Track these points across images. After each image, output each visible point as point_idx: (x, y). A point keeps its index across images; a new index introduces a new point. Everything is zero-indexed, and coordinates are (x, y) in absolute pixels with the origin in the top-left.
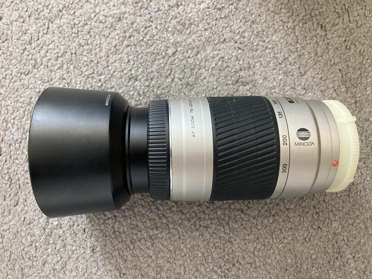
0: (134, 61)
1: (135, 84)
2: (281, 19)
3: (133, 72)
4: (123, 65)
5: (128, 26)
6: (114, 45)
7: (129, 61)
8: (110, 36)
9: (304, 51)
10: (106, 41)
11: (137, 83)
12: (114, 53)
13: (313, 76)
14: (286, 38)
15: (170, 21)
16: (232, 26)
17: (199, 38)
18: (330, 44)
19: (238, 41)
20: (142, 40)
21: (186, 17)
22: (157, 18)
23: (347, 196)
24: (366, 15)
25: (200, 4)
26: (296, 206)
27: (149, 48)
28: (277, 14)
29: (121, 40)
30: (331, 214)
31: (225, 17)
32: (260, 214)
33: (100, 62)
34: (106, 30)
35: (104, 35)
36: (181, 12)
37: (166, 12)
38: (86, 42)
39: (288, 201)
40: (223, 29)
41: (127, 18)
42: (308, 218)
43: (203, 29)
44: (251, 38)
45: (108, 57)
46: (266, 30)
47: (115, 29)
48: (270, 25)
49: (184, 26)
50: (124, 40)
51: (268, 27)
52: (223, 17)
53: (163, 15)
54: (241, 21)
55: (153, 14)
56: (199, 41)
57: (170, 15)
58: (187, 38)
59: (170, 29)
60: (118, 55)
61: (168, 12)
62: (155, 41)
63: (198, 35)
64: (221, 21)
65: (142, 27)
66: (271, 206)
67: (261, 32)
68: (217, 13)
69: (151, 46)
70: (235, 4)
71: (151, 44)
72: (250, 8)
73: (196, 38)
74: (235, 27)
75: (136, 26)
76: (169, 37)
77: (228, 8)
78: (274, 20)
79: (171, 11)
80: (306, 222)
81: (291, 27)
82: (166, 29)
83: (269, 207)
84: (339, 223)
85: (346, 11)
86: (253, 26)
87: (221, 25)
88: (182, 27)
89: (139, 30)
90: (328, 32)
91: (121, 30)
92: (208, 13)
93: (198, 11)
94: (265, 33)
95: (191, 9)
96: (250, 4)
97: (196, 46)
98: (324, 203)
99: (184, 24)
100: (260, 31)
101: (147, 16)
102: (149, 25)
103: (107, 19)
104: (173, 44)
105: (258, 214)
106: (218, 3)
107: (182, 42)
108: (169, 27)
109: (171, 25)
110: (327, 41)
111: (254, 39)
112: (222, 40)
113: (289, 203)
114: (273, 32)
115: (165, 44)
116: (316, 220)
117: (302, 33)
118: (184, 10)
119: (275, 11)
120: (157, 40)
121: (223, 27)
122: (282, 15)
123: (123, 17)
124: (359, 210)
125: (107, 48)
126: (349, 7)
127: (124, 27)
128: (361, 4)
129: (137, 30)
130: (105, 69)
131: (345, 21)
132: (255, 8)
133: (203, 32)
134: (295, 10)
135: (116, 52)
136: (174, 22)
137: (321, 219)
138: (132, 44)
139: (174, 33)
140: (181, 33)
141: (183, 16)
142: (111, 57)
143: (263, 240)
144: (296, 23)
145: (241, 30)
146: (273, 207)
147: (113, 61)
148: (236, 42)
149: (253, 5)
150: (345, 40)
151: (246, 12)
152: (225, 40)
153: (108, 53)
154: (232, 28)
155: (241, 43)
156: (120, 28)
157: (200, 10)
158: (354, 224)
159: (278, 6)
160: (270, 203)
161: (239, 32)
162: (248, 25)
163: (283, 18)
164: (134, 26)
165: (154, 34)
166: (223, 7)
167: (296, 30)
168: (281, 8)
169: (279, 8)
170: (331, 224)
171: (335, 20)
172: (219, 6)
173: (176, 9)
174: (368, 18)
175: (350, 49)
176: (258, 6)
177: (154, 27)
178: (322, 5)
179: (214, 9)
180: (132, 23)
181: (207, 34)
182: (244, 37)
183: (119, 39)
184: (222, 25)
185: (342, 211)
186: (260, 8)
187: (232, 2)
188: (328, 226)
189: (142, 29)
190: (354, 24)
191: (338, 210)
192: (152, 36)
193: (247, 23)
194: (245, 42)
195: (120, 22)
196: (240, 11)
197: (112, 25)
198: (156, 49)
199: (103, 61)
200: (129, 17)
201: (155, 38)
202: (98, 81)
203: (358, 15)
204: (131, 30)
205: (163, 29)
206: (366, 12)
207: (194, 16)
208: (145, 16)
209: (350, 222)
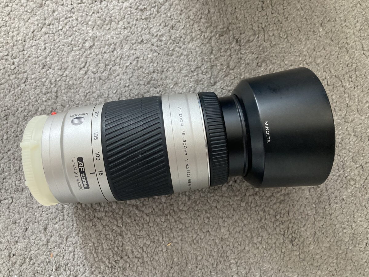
0: (51, 49)
1: (48, 72)
2: (199, 28)
3: (48, 59)
4: (39, 51)
5: (48, 13)
6: (32, 30)
7: (45, 49)
8: (29, 21)
9: (217, 62)
10: (25, 25)
11: (51, 70)
12: (31, 39)
13: (222, 87)
14: (202, 47)
15: (92, 15)
16: (151, 28)
17: (118, 36)
18: (242, 59)
19: (155, 44)
20: (61, 30)
21: (108, 13)
22: (79, 10)
23: (238, 205)
24: (281, 36)
25: (123, 3)
26: (188, 209)
27: (67, 38)
28: (197, 22)
29: (40, 27)
30: (221, 220)
31: (146, 19)
32: (154, 212)
33: (16, 45)
34: (26, 14)
35: (24, 19)
36: (103, 8)
37: (88, 5)
38: (5, 24)
39: (182, 203)
40: (142, 30)
41: (49, 5)
42: (198, 222)
43: (123, 27)
44: (168, 42)
45: (24, 41)
46: (183, 36)
47: (35, 15)
48: (188, 33)
49: (105, 22)
50: (43, 27)
51: (186, 34)
52: (143, 18)
53: (85, 8)
54: (160, 25)
55: (75, 5)
56: (118, 38)
57: (92, 8)
58: (106, 34)
59: (90, 23)
60: (36, 40)
61: (91, 6)
62: (74, 32)
63: (117, 33)
64: (142, 22)
65: (63, 17)
66: (165, 205)
67: (178, 39)
68: (139, 14)
69: (70, 37)
70: (157, 7)
71: (69, 35)
72: (171, 13)
73: (115, 35)
74: (154, 30)
75: (57, 15)
76: (88, 31)
77: (150, 10)
78: (192, 29)
79: (94, 5)
80: (196, 225)
81: (207, 37)
82: (86, 22)
83: (163, 206)
84: (227, 229)
85: (262, 30)
86: (171, 31)
87: (140, 26)
88: (102, 22)
89: (60, 19)
90: (242, 47)
91: (41, 17)
92: (129, 13)
93: (121, 9)
94: (182, 39)
95: (114, 6)
96: (172, 9)
97: (114, 43)
98: (216, 209)
99: (104, 20)
100: (177, 37)
101: (69, 6)
102: (69, 16)
103: (29, 3)
104: (91, 38)
105: (152, 211)
106: (141, 4)
107: (100, 36)
108: (89, 20)
109: (92, 19)
110: (239, 56)
111: (171, 43)
112: (140, 40)
113: (183, 205)
114: (189, 40)
115: (84, 36)
116: (206, 224)
117: (217, 44)
118: (107, 6)
119: (194, 19)
120: (76, 31)
121: (142, 28)
122: (201, 24)
123: (45, 4)
124: (248, 219)
125: (25, 32)
126: (265, 26)
127: (44, 14)
128: (277, 25)
129: (57, 19)
130: (20, 53)
131: (260, 39)
132: (177, 14)
133: (122, 30)
134: (213, 22)
135: (33, 38)
136: (95, 16)
137: (211, 223)
138: (51, 32)
139: (94, 27)
140: (101, 28)
141: (104, 12)
142: (28, 41)
143: (153, 237)
144: (213, 34)
145: (159, 34)
146: (167, 207)
147: (29, 45)
148: (153, 45)
149: (174, 10)
150: (257, 58)
151: (167, 16)
152: (142, 41)
153: (25, 37)
154: (151, 30)
155: (157, 46)
156: (40, 14)
157: (122, 8)
158: (241, 232)
159: (199, 16)
160: (165, 203)
161: (157, 35)
162: (167, 30)
163: (202, 28)
164: (55, 14)
165: (74, 25)
166: (145, 8)
167: (212, 41)
168: (201, 18)
169: (199, 17)
170: (220, 229)
171: (250, 37)
172: (141, 7)
173: (98, 3)
174: (281, 39)
175: (261, 66)
176: (179, 12)
177: (74, 18)
178: (240, 20)
179: (136, 9)
180: (54, 12)
181: (126, 32)
182: (161, 41)
183: (38, 25)
184: (142, 26)
185: (231, 218)
186: (181, 14)
187: (155, 5)
188: (216, 231)
189: (62, 19)
190: (267, 43)
191: (228, 217)
192: (72, 27)
193: (166, 27)
194: (162, 45)
195: (41, 8)
196: (161, 15)
197: (33, 10)
198: (74, 40)
199: (19, 45)
200: (51, 4)
201: (74, 29)
202: (11, 64)
203: (273, 35)
204: (51, 18)
205: (84, 22)
206: (281, 33)
207: (115, 13)
208: (67, 6)
209: (238, 229)
